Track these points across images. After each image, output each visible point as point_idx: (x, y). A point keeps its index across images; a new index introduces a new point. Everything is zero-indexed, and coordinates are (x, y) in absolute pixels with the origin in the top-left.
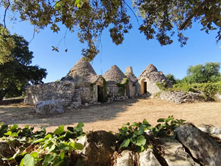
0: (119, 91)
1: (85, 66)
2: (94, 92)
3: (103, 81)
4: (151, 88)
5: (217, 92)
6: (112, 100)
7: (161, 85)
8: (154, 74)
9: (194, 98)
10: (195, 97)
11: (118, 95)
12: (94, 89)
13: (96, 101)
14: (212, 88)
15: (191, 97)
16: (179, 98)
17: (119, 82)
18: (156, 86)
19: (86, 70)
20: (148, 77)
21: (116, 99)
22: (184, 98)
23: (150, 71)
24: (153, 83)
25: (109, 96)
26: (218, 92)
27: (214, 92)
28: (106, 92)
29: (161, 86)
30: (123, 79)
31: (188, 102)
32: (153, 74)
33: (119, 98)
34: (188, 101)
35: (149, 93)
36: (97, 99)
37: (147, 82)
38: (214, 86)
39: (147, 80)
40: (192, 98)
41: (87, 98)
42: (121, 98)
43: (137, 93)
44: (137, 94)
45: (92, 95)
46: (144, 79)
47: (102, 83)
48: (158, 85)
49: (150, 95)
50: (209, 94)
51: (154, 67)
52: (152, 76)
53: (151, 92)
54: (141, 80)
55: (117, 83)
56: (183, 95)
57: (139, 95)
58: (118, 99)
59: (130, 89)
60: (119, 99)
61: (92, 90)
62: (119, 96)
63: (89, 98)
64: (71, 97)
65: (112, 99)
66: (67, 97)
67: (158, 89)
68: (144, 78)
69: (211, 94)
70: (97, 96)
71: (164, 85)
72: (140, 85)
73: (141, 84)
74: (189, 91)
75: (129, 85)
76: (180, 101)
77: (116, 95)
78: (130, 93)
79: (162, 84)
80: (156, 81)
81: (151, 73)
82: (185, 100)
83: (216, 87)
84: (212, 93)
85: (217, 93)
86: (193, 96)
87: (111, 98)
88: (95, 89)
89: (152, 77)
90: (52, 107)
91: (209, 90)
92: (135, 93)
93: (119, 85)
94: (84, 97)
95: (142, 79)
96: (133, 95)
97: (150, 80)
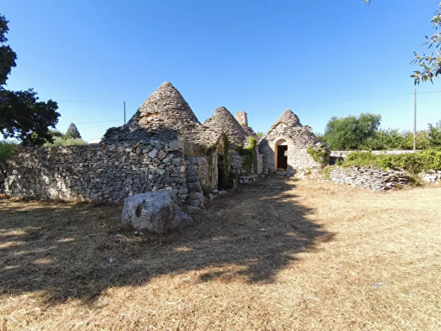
0: (243, 165)
2: (213, 166)
3: (224, 142)
4: (296, 159)
5: (422, 169)
7: (317, 153)
10: (404, 179)
11: (243, 172)
12: (214, 161)
13: (215, 186)
14: (415, 163)
15: (398, 178)
16: (379, 181)
17: (239, 145)
18: (308, 154)
20: (291, 137)
21: (241, 181)
22: (387, 181)
23: (290, 125)
24: (301, 150)
27: (418, 169)
29: (318, 156)
30: (245, 139)
31: (393, 188)
32: (299, 131)
33: (246, 178)
34: (393, 186)
35: (291, 168)
36: (217, 182)
37: (288, 147)
38: (419, 159)
39: (288, 143)
40: (398, 181)
42: (250, 179)
43: (268, 167)
44: (267, 170)
45: (210, 175)
46: (284, 140)
47: (223, 146)
48: (312, 153)
49: (293, 171)
51: (295, 116)
52: (298, 135)
53: (296, 166)
54: (275, 141)
55: (238, 147)
56: (383, 175)
57: (271, 172)
58: (245, 181)
59: (258, 159)
60: (248, 181)
61: (210, 163)
62: (245, 173)
67: (311, 160)
68: (282, 137)
70: (217, 177)
71: (322, 153)
72: (272, 151)
73: (275, 150)
75: (257, 151)
76: (382, 186)
78: (258, 168)
79: (319, 151)
80: (306, 146)
81: (294, 128)
82: (388, 184)
83: (420, 162)
85: (422, 172)
89: (299, 137)
91: (411, 166)
93: (241, 151)
95: (278, 138)
96: (261, 172)
97: (295, 142)
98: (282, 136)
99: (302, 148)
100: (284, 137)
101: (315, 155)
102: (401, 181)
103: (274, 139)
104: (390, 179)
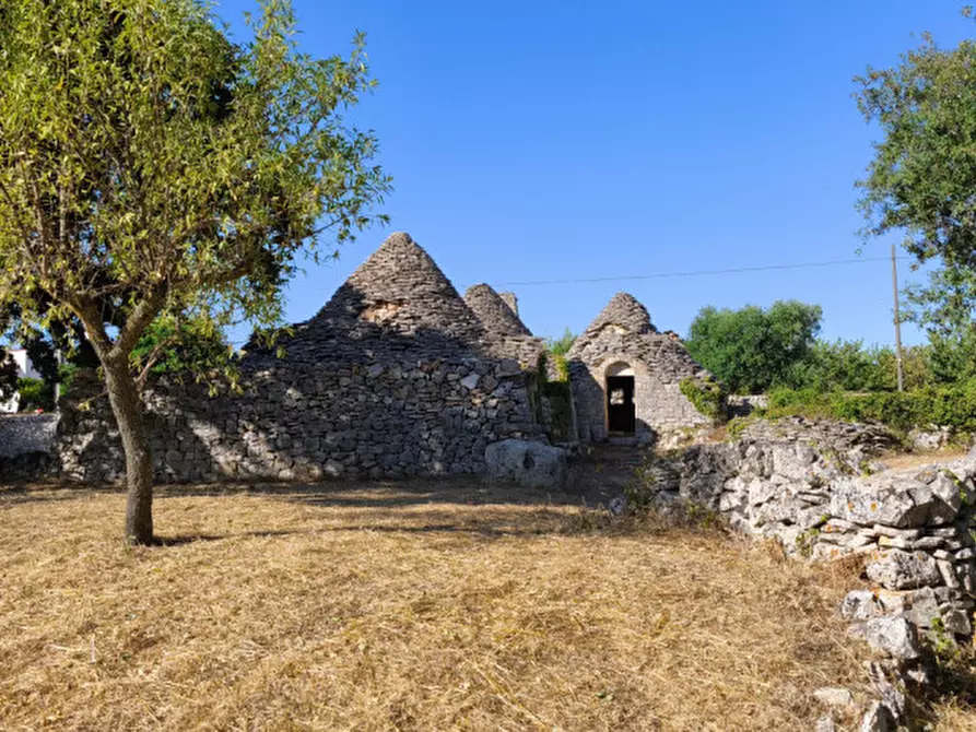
4: (656, 407)
5: (914, 423)
7: (703, 393)
10: (883, 438)
14: (901, 410)
18: (683, 396)
24: (666, 386)
26: (916, 425)
27: (907, 423)
29: (706, 400)
34: (866, 452)
35: (646, 426)
37: (636, 379)
38: (907, 403)
40: (874, 442)
43: (589, 429)
49: (650, 435)
51: (642, 307)
53: (657, 425)
56: (849, 431)
57: (598, 438)
67: (691, 409)
68: (620, 356)
71: (713, 395)
72: (600, 388)
73: (604, 387)
80: (677, 377)
83: (910, 408)
89: (658, 357)
91: (893, 416)
95: (611, 361)
97: (651, 370)
98: (620, 354)
99: (669, 383)
100: (626, 358)
101: (699, 398)
102: (879, 441)
103: (602, 360)
104: (859, 438)
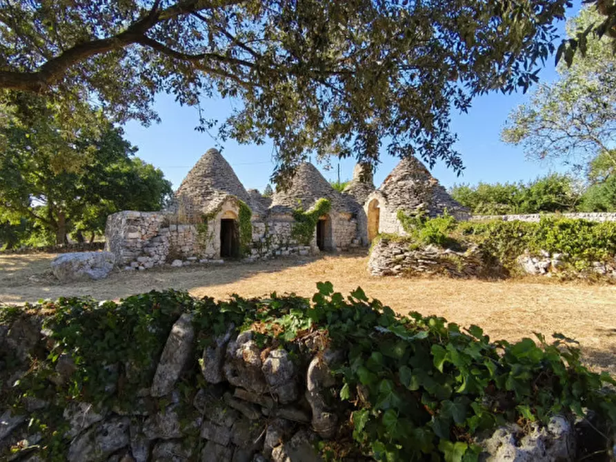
0: (293, 233)
1: (207, 172)
2: (210, 235)
3: (238, 208)
4: (387, 227)
5: (524, 249)
6: (267, 255)
7: (408, 218)
8: (405, 185)
9: (424, 264)
10: (426, 262)
12: (211, 228)
13: (214, 255)
15: (417, 260)
16: (384, 262)
17: (300, 209)
18: (398, 221)
19: (208, 181)
20: (386, 196)
21: (278, 253)
22: (397, 263)
23: (398, 177)
25: (257, 245)
26: (525, 251)
28: (250, 235)
29: (409, 223)
30: (313, 201)
31: (402, 274)
32: (401, 187)
33: (287, 249)
34: (402, 271)
36: (219, 250)
37: (381, 210)
39: (381, 204)
40: (417, 265)
41: (186, 249)
42: (293, 251)
43: (359, 238)
44: (356, 241)
45: (202, 242)
46: (377, 201)
47: (237, 213)
48: (402, 219)
50: (499, 254)
52: (396, 193)
54: (369, 202)
55: (295, 212)
56: (396, 254)
58: (283, 253)
59: (334, 227)
60: (287, 252)
61: (202, 230)
62: (293, 243)
63: (192, 250)
64: (139, 246)
65: (266, 253)
66: (129, 245)
67: (401, 229)
68: (375, 196)
69: (503, 254)
70: (218, 245)
72: (366, 216)
73: (369, 214)
74: (431, 242)
75: (332, 216)
76: (381, 270)
77: (284, 242)
78: (334, 238)
79: (413, 215)
80: (398, 209)
82: (394, 270)
83: (522, 235)
84: (507, 253)
86: (421, 259)
87: (264, 250)
88: (215, 228)
89: (396, 196)
90: (82, 265)
92: (352, 237)
93: (298, 217)
94: (180, 247)
96: (344, 244)
97: (388, 204)
101: (405, 222)
